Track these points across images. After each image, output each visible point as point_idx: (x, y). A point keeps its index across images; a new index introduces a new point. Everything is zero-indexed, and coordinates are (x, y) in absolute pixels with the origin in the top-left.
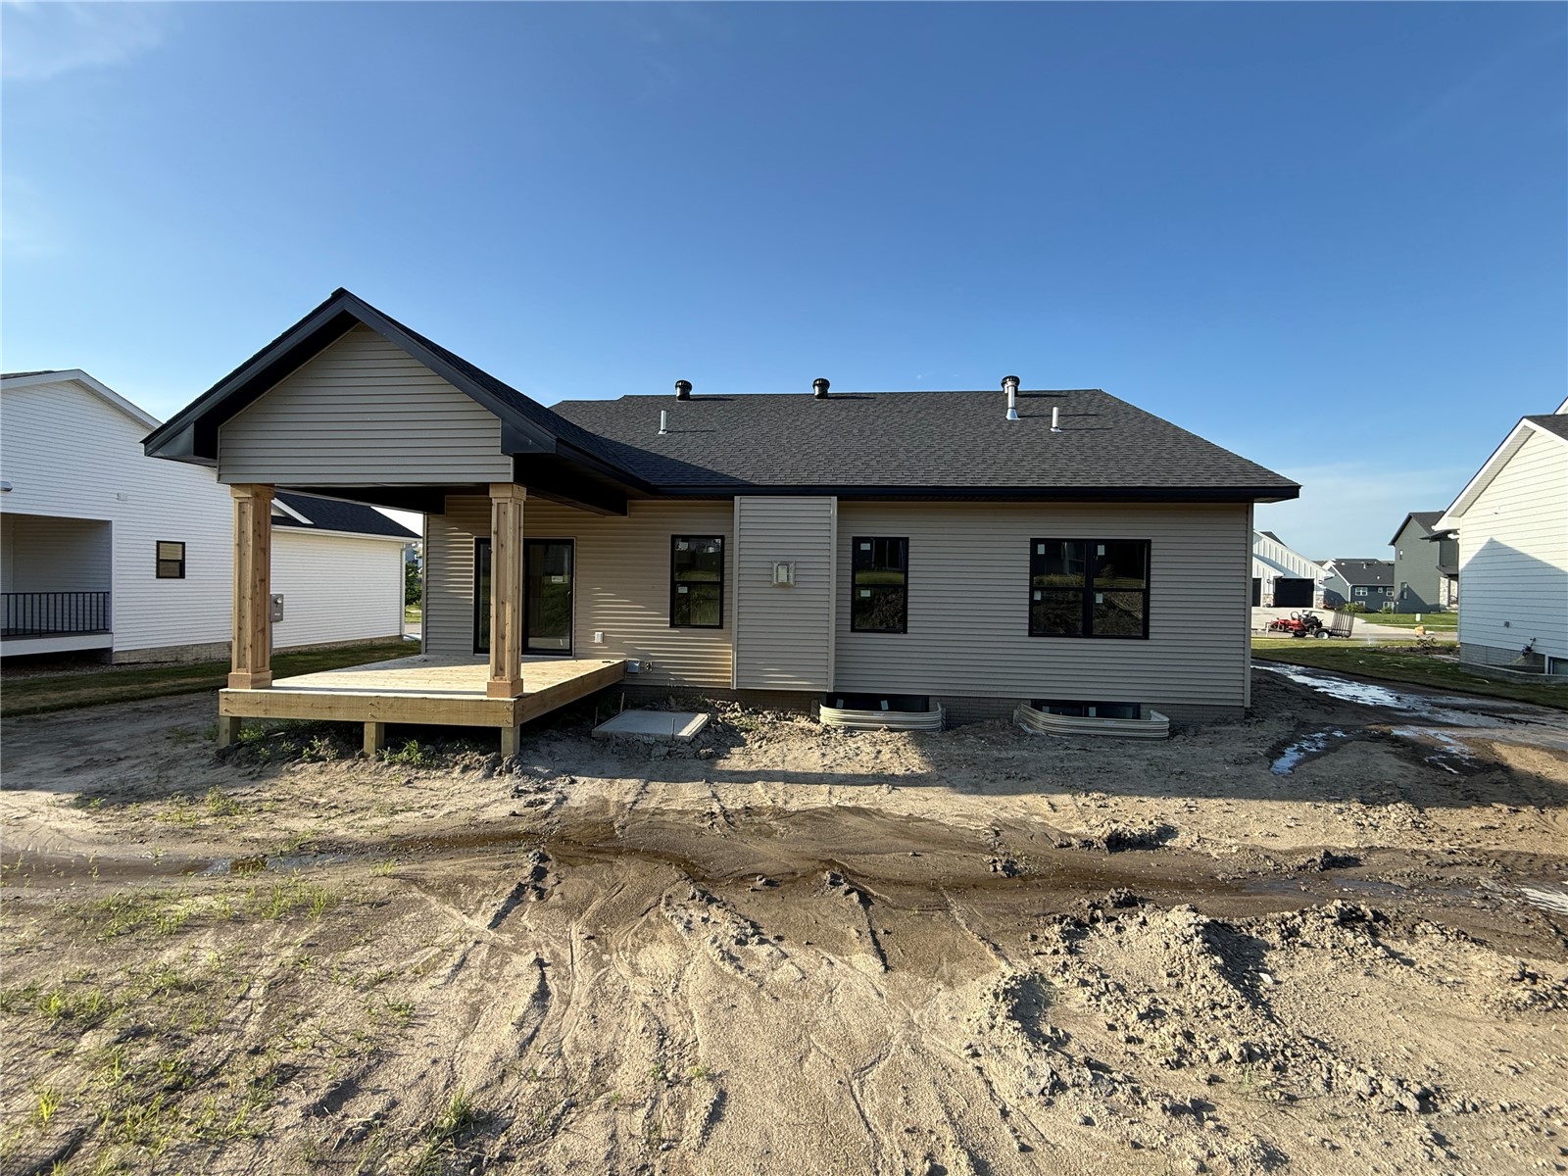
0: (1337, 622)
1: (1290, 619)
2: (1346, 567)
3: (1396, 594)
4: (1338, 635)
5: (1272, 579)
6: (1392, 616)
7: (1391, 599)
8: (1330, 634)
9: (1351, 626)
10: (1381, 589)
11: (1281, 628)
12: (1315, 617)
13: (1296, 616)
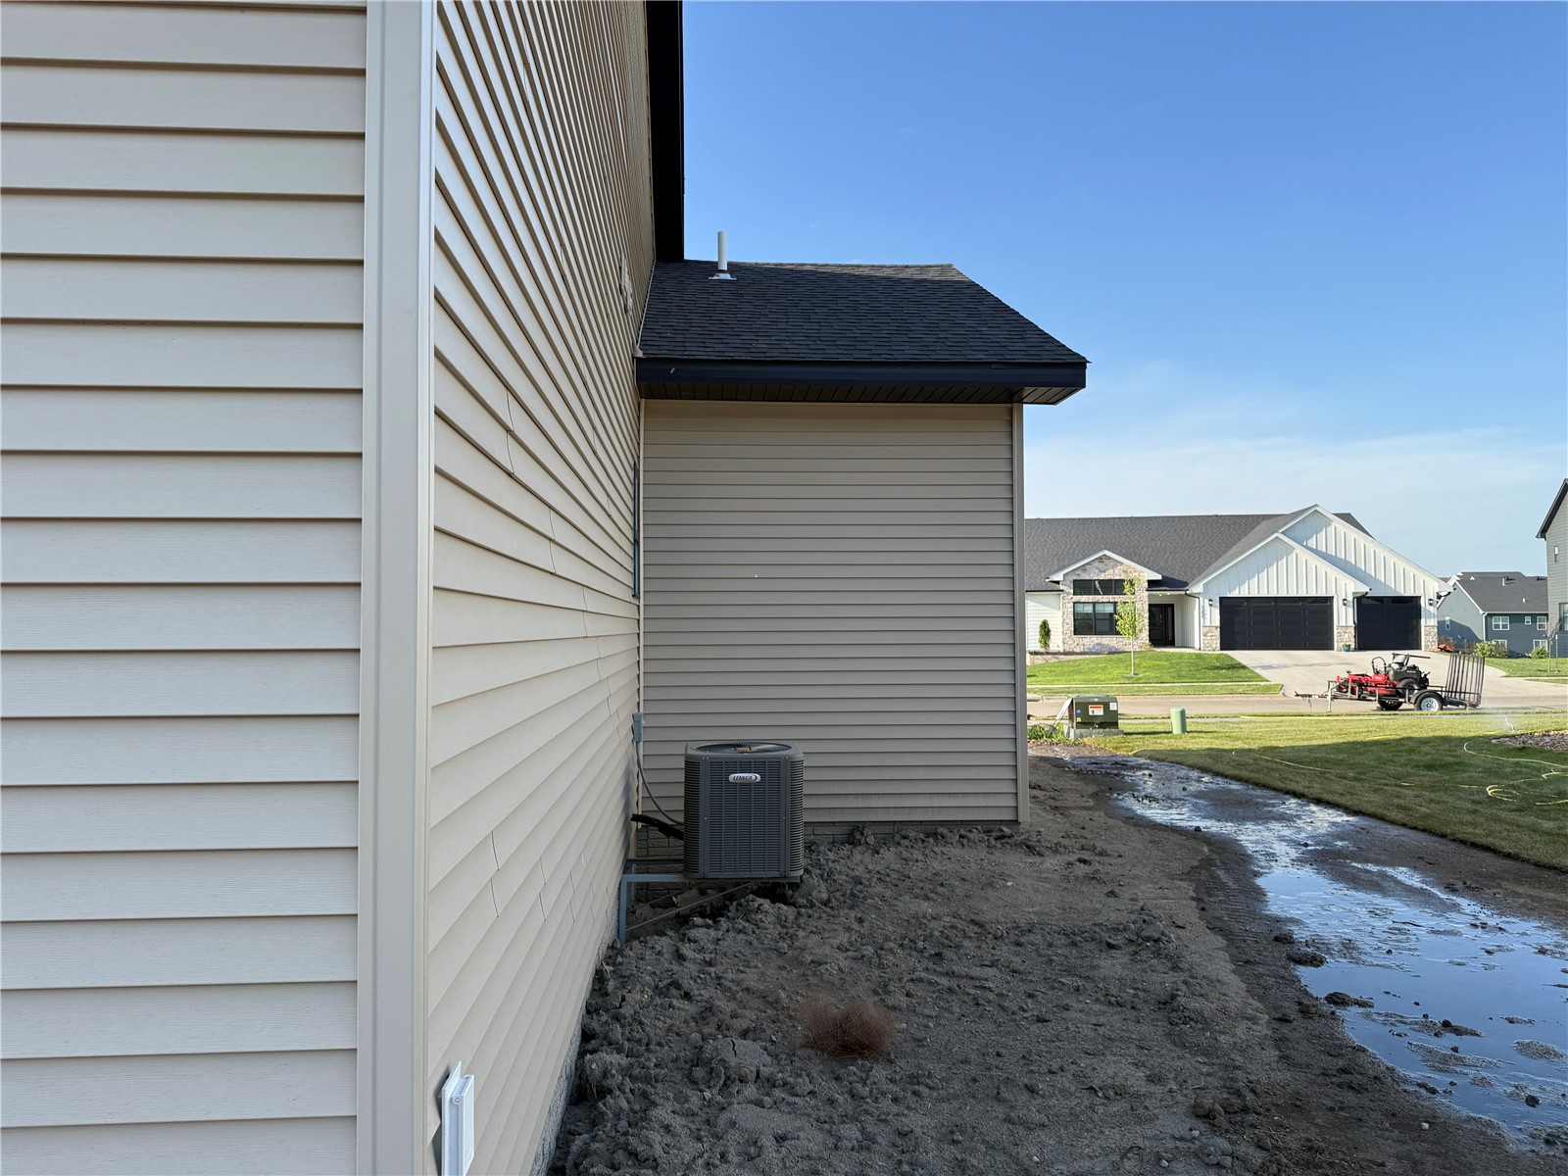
0: (1455, 675)
1: (1371, 673)
2: (1477, 584)
3: (1551, 626)
4: (1457, 704)
5: (1350, 598)
6: (1548, 663)
7: (1542, 635)
8: (1443, 702)
9: (1480, 682)
10: (1528, 619)
11: (1353, 692)
12: (1414, 667)
13: (1381, 667)
